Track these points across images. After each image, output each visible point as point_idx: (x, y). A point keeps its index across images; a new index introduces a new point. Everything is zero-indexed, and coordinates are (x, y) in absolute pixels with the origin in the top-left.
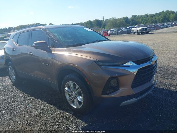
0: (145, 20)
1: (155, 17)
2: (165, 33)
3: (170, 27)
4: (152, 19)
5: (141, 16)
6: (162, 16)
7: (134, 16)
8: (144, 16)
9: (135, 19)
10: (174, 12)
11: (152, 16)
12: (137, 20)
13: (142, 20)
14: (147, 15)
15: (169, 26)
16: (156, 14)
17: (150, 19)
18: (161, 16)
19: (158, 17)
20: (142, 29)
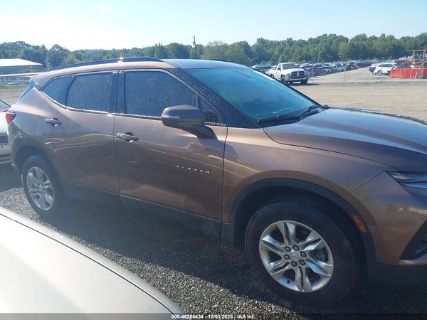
0: (287, 53)
1: (308, 48)
2: (343, 84)
3: (342, 71)
4: (302, 52)
5: (278, 43)
6: (322, 45)
7: (262, 42)
8: (283, 42)
9: (264, 49)
10: (348, 40)
11: (302, 43)
12: (269, 51)
13: (281, 51)
14: (290, 42)
15: (340, 68)
16: (311, 39)
17: (296, 51)
18: (320, 45)
19: (315, 47)
20: (294, 74)
